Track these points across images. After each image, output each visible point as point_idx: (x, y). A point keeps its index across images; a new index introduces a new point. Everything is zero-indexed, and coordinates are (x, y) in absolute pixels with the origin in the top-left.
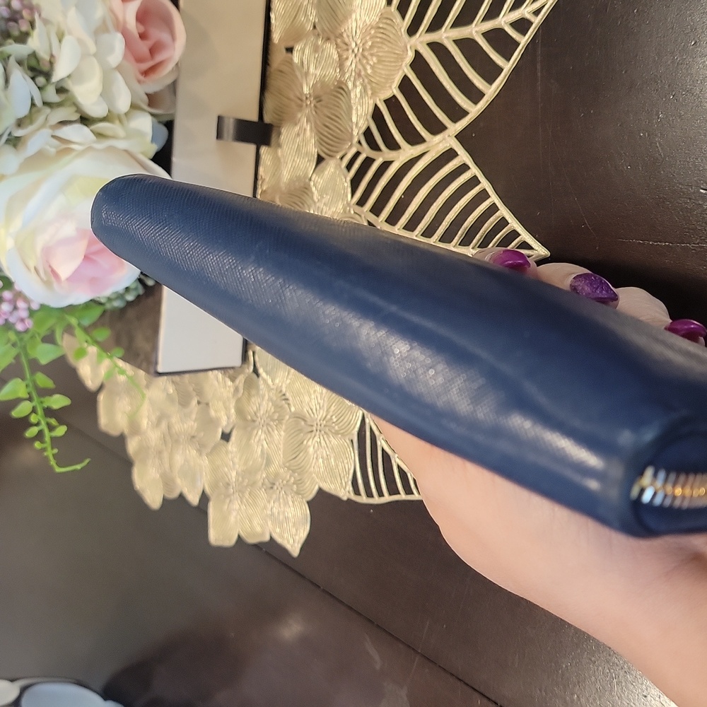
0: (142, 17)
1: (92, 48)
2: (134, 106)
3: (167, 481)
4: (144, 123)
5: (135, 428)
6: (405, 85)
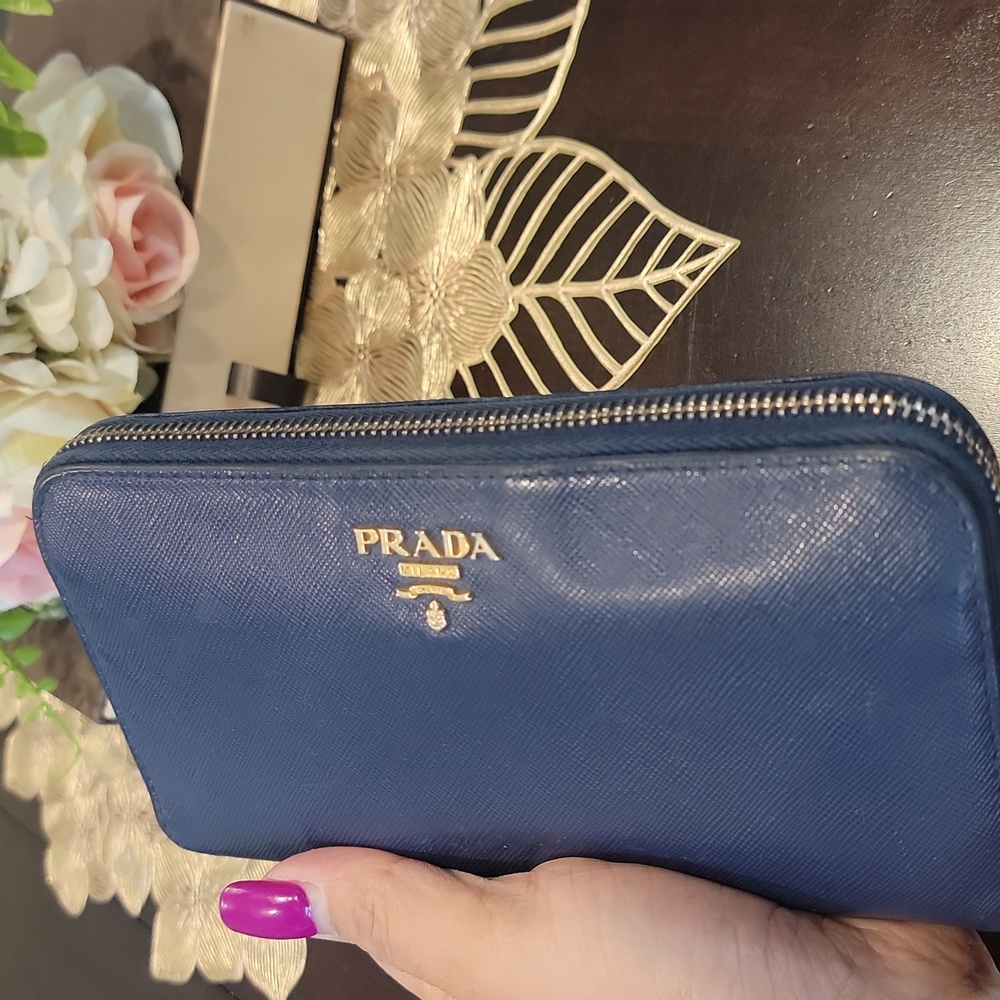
0: (140, 220)
1: (66, 257)
2: (116, 340)
3: (97, 876)
4: (127, 365)
5: (58, 793)
6: (501, 350)
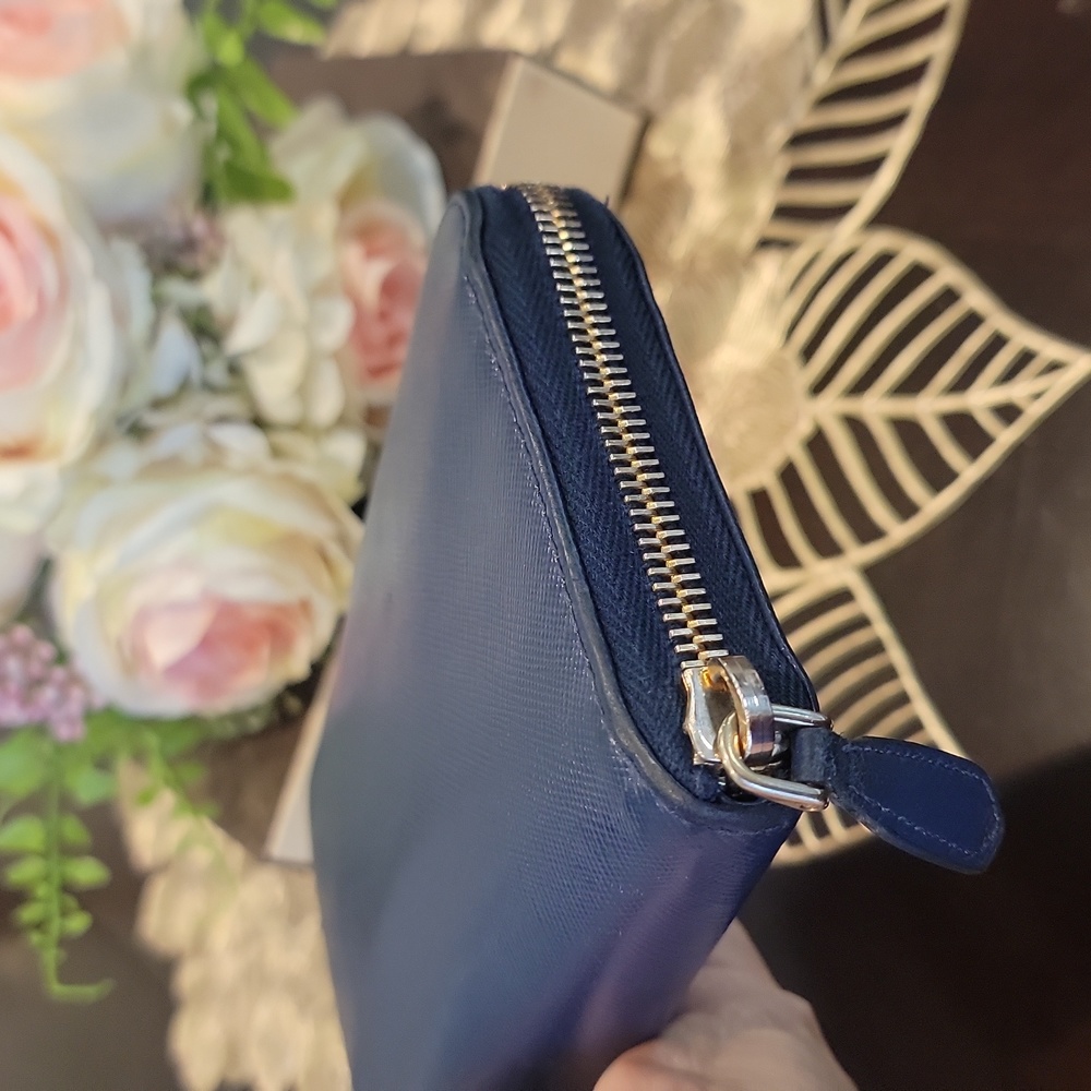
1: (301, 315)
2: (342, 422)
3: (233, 1051)
4: (349, 449)
5: (200, 945)
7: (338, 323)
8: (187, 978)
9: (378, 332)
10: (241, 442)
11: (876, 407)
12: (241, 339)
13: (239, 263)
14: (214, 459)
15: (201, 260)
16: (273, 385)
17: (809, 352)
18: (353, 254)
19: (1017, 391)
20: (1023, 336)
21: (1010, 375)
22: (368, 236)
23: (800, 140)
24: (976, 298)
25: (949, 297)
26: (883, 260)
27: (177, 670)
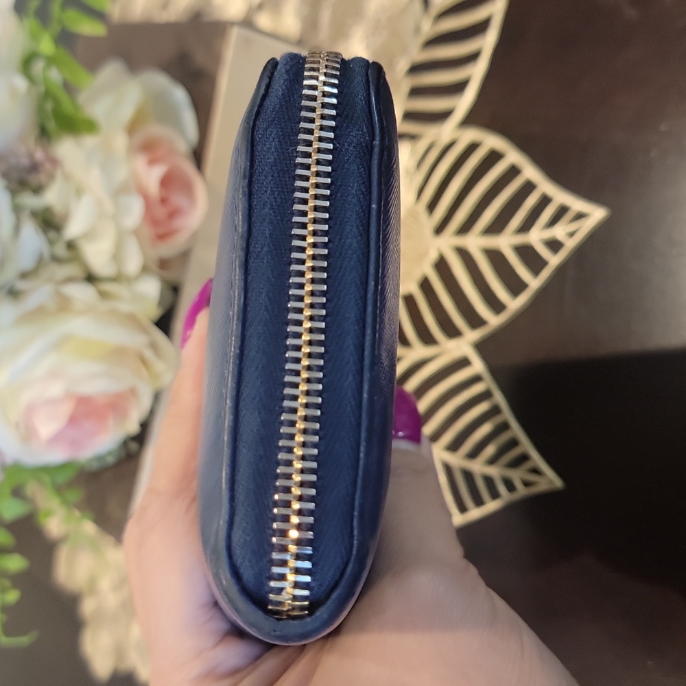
0: (166, 182)
1: (109, 207)
2: (145, 269)
4: (151, 288)
7: (134, 211)
8: (88, 607)
9: (161, 212)
10: (82, 293)
11: (475, 242)
12: (73, 229)
13: (67, 177)
14: (64, 305)
15: (42, 177)
16: (98, 255)
17: (432, 206)
18: (140, 162)
19: (559, 232)
20: (561, 197)
21: (553, 222)
22: (150, 149)
23: (416, 69)
24: (530, 172)
25: (513, 171)
26: (472, 147)
27: (56, 439)
